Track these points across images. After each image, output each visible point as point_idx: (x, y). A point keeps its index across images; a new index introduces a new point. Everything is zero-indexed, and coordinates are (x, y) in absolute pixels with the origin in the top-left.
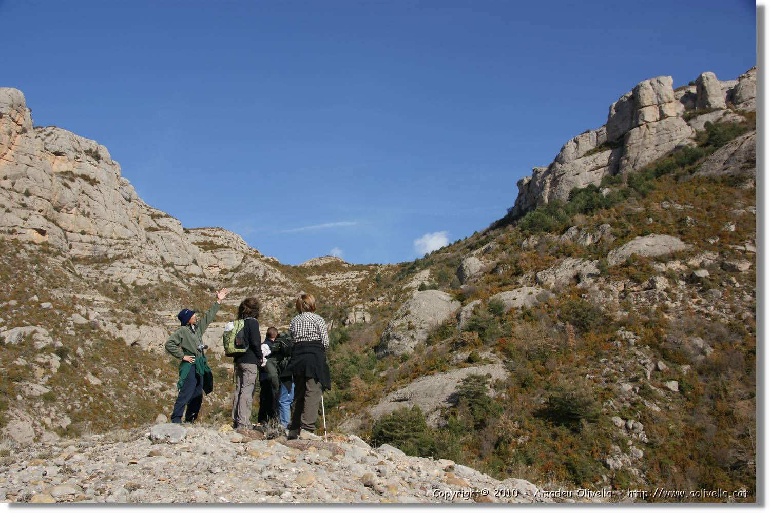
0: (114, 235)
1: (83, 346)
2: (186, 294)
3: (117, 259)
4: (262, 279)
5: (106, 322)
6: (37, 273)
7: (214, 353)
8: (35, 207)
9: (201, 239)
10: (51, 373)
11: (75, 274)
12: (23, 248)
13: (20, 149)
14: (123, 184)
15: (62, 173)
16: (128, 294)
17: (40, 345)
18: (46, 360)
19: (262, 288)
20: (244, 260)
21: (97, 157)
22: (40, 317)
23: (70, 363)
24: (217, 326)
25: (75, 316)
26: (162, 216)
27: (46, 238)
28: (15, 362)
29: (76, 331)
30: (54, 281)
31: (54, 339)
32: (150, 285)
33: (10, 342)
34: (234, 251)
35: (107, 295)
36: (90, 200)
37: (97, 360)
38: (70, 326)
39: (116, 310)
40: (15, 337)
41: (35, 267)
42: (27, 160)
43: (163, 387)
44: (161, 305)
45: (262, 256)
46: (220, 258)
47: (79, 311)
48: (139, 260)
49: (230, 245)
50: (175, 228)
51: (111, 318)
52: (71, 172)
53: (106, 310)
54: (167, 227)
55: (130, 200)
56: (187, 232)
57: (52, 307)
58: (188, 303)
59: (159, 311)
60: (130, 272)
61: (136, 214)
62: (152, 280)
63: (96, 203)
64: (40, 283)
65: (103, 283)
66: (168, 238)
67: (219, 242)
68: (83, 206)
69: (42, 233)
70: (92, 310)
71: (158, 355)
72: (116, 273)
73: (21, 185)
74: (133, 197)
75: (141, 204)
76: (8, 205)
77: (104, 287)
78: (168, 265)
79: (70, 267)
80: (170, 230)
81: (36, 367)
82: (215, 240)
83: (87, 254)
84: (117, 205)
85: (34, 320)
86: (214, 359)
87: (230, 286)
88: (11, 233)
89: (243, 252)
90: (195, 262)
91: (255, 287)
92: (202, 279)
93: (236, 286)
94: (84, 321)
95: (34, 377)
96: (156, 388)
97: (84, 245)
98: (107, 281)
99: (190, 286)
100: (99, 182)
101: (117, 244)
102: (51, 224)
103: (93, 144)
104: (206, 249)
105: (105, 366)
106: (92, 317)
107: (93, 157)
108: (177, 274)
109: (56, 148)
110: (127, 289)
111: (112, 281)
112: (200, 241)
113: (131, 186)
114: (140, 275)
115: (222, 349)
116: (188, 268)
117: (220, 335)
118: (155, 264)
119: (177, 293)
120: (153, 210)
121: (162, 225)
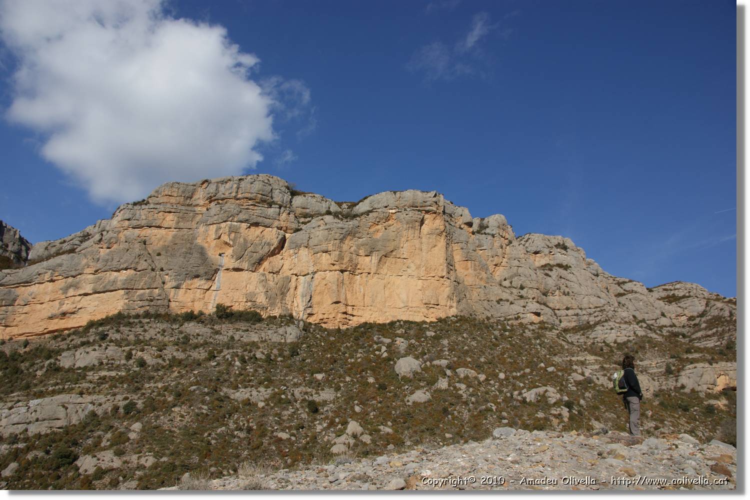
0: (591, 306)
1: (584, 399)
2: (661, 344)
3: (598, 324)
4: (729, 319)
5: (599, 377)
6: (540, 345)
7: (698, 392)
8: (529, 296)
9: (664, 294)
10: (563, 422)
11: (568, 342)
12: (527, 328)
13: (510, 256)
14: (589, 264)
15: (542, 266)
16: (612, 351)
17: (552, 401)
18: (558, 412)
19: (731, 327)
20: (707, 305)
21: (565, 248)
22: (549, 379)
23: (577, 413)
24: (695, 367)
25: (574, 374)
26: (626, 282)
27: (541, 318)
28: (536, 415)
29: (576, 386)
30: (553, 350)
31: (562, 395)
32: (629, 341)
33: (531, 401)
34: (696, 299)
35: (596, 355)
36: (567, 282)
37: (597, 408)
38: (571, 383)
39: (605, 366)
40: (533, 396)
41: (538, 341)
42: (516, 263)
43: (656, 426)
44: (641, 356)
45: (725, 298)
46: (684, 307)
47: (576, 371)
48: (615, 321)
49: (691, 294)
50: (639, 290)
51: (602, 373)
52: (549, 264)
53: (597, 367)
54: (632, 291)
55: (597, 275)
56: (650, 290)
57: (555, 370)
58: (664, 351)
59: (641, 361)
60: (610, 333)
61: (605, 285)
62: (630, 336)
63: (572, 284)
64: (543, 353)
65: (590, 346)
66: (636, 299)
67: (680, 293)
68: (563, 288)
69: (538, 314)
70: (586, 368)
71: (647, 398)
72: (599, 336)
73: (517, 282)
74: (599, 272)
75: (607, 276)
76: (511, 299)
77: (592, 348)
78: (641, 321)
79: (563, 337)
80: (636, 292)
81: (552, 418)
82: (676, 293)
83: (573, 324)
84: (588, 282)
85: (544, 382)
86: (699, 397)
87: (700, 330)
88: (517, 319)
89: (704, 298)
90: (663, 315)
91: (724, 327)
92: (673, 329)
93: (705, 329)
94: (581, 378)
95: (551, 425)
96: (650, 428)
97: (570, 318)
98: (593, 343)
99: (663, 336)
100: (570, 267)
101: (595, 312)
102: (543, 307)
103: (559, 239)
104: (670, 302)
105: (604, 413)
106: (587, 374)
107: (562, 249)
108: (649, 327)
109: (534, 249)
110: (611, 347)
111: (598, 342)
112: (663, 296)
113: (596, 264)
114: (619, 334)
115: (705, 387)
116: (657, 321)
117: (700, 375)
118: (629, 323)
119: (653, 344)
120: (618, 279)
121: (628, 289)
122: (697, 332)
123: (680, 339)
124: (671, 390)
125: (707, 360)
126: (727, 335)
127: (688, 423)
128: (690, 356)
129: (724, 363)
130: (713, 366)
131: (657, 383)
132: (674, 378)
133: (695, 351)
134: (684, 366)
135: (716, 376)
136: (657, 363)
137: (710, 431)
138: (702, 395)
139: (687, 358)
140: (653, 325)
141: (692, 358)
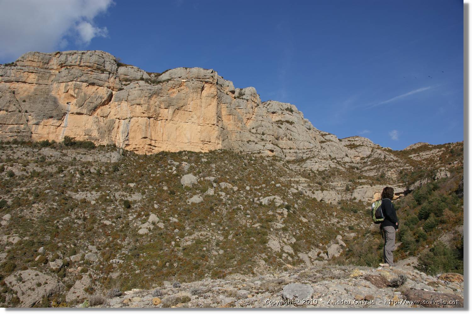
0: (305, 148)
1: (297, 204)
2: (344, 173)
3: (308, 159)
4: (383, 160)
5: (307, 191)
6: (272, 170)
7: (363, 202)
8: (267, 140)
9: (348, 143)
10: (284, 217)
11: (289, 169)
12: (265, 159)
13: (257, 114)
14: (305, 122)
15: (277, 121)
16: (315, 176)
17: (278, 204)
18: (281, 212)
19: (384, 165)
20: (372, 151)
21: (292, 111)
22: (277, 191)
23: (292, 212)
24: (363, 188)
25: (292, 189)
26: (327, 135)
27: (274, 154)
28: (268, 213)
29: (293, 196)
30: (280, 173)
31: (284, 201)
32: (326, 170)
33: (265, 204)
34: (366, 147)
35: (306, 178)
36: (291, 132)
37: (304, 210)
38: (290, 194)
39: (311, 184)
40: (266, 201)
41: (271, 168)
42: (261, 118)
43: (338, 221)
44: (332, 179)
45: (382, 148)
46: (359, 152)
47: (293, 187)
48: (318, 158)
49: (364, 144)
50: (334, 140)
51: (309, 189)
52: (281, 120)
53: (306, 185)
54: (330, 140)
55: (310, 129)
56: (340, 140)
57: (281, 186)
58: (346, 177)
59: (332, 182)
60: (315, 165)
61: (314, 135)
62: (326, 167)
63: (294, 133)
64: (274, 175)
65: (303, 172)
66: (332, 145)
67: (357, 143)
68: (289, 135)
69: (272, 151)
70: (299, 185)
71: (334, 205)
72: (308, 166)
73: (260, 130)
74: (311, 127)
75: (315, 130)
76: (256, 141)
77: (303, 173)
78: (333, 159)
79: (287, 166)
80: (332, 141)
81: (277, 215)
82: (355, 143)
83: (293, 158)
84: (304, 133)
85: (274, 193)
86: (363, 205)
87: (367, 166)
88: (259, 153)
89: (371, 147)
90: (347, 155)
91: (380, 165)
92: (352, 164)
94: (296, 191)
95: (277, 220)
96: (335, 222)
97: (291, 154)
98: (305, 171)
99: (346, 168)
100: (294, 123)
101: (307, 151)
102: (275, 147)
103: (288, 105)
104: (351, 148)
105: (309, 213)
106: (300, 189)
107: (290, 111)
108: (338, 163)
109: (273, 110)
110: (315, 173)
111: (307, 170)
112: (348, 144)
113: (310, 122)
114: (320, 166)
115: (367, 199)
116: (343, 159)
117: (365, 192)
118: (326, 159)
119: (340, 173)
120: (322, 132)
121: (327, 139)
122: (365, 167)
123: (355, 170)
124: (348, 200)
125: (369, 183)
126: (382, 169)
127: (356, 220)
128: (360, 181)
129: (378, 186)
130: (373, 187)
131: (340, 196)
132: (350, 194)
133: (364, 178)
134: (356, 187)
135: (373, 193)
136: (341, 184)
137: (367, 225)
138: (365, 204)
139: (359, 182)
140: (340, 162)
141: (361, 182)
